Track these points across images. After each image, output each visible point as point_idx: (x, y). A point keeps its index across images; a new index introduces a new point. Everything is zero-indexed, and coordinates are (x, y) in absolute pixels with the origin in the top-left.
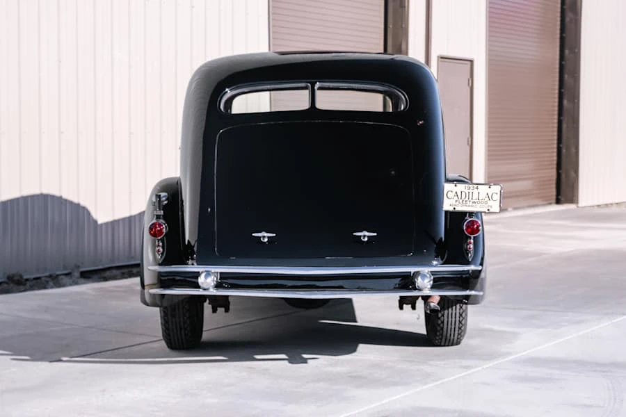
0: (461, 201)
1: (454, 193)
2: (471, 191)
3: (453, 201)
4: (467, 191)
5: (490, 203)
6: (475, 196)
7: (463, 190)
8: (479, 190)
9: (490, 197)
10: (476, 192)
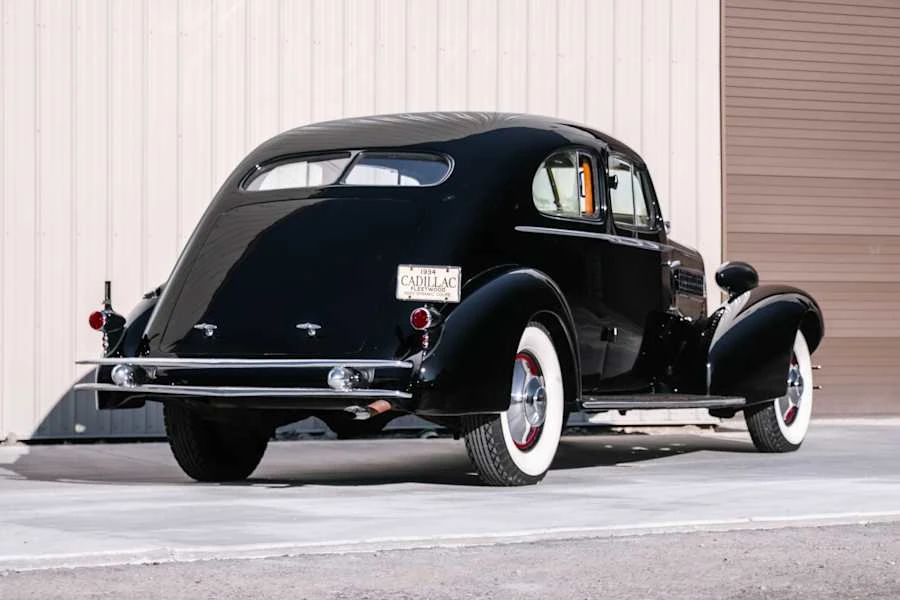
0: (416, 288)
1: (410, 278)
2: (427, 275)
3: (408, 289)
4: (423, 276)
5: (448, 290)
6: (432, 282)
7: (419, 274)
8: (436, 275)
9: (447, 283)
10: (432, 276)
